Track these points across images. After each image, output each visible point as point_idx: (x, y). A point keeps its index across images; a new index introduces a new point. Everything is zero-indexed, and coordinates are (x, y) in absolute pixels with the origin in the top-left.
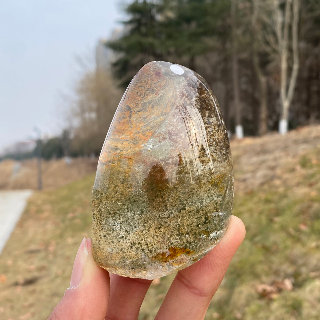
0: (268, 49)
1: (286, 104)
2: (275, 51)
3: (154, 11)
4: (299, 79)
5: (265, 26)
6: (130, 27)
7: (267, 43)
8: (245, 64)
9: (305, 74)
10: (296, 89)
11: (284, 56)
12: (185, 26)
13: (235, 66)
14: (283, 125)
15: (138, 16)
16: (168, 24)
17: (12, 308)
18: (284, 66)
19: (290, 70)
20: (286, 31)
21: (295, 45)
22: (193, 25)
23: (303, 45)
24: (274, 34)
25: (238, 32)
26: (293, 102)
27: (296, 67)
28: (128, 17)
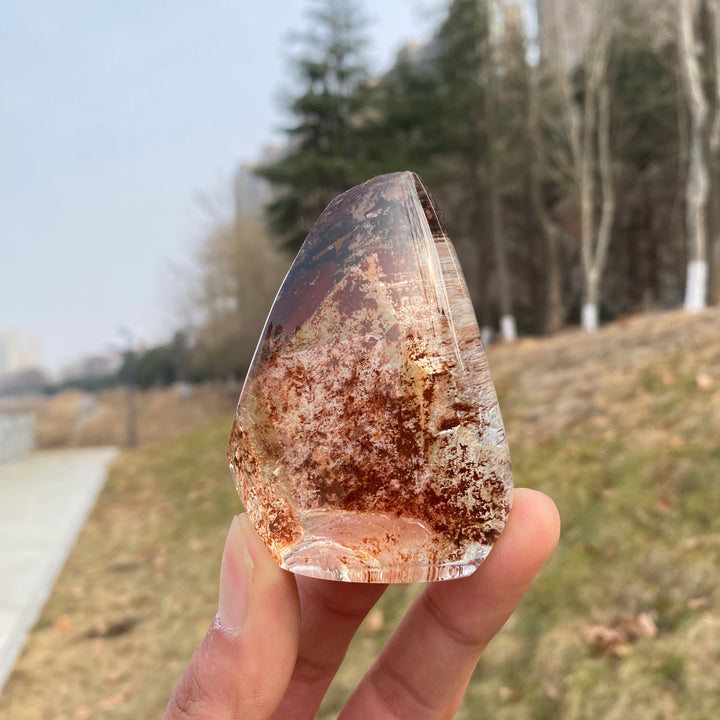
0: (556, 175)
1: (593, 276)
2: (569, 179)
3: (344, 110)
4: (616, 229)
5: (547, 133)
6: (298, 140)
7: (553, 163)
8: (516, 204)
9: (626, 220)
10: (612, 249)
11: (586, 187)
12: (400, 137)
13: (496, 208)
14: (590, 314)
15: (313, 119)
16: (370, 132)
17: (85, 684)
18: (586, 206)
19: (597, 213)
20: (588, 143)
21: (605, 166)
22: (417, 135)
23: (619, 166)
24: (567, 147)
25: (499, 145)
26: (606, 272)
27: (608, 207)
28: (294, 121)
